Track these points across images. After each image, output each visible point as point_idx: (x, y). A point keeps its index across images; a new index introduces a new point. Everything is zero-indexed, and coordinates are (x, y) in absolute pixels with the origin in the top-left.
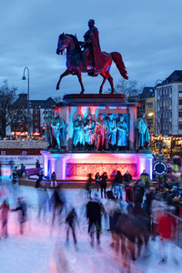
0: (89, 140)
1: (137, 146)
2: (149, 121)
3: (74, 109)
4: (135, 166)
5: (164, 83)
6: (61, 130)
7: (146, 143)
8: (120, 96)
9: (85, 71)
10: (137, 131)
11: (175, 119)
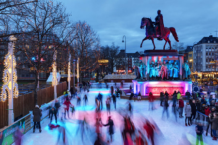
0: (158, 74)
1: (184, 77)
2: (190, 64)
3: (150, 58)
4: (183, 88)
5: (198, 43)
6: (143, 69)
7: (189, 76)
8: (174, 51)
9: (156, 37)
10: (183, 69)
11: (204, 63)
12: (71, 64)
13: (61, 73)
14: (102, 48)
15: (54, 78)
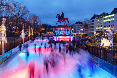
0: (62, 34)
2: (73, 31)
3: (59, 28)
5: (75, 24)
6: (57, 32)
7: (72, 35)
8: (67, 26)
9: (62, 21)
10: (71, 32)
11: (77, 30)
12: (30, 30)
13: (26, 33)
14: (42, 24)
15: (23, 35)
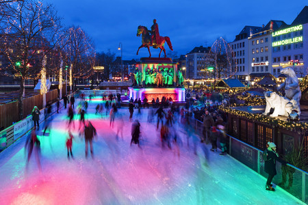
1: (177, 84)
3: (146, 65)
4: (176, 94)
6: (139, 76)
7: (182, 83)
8: (168, 59)
9: (152, 45)
10: (177, 77)
